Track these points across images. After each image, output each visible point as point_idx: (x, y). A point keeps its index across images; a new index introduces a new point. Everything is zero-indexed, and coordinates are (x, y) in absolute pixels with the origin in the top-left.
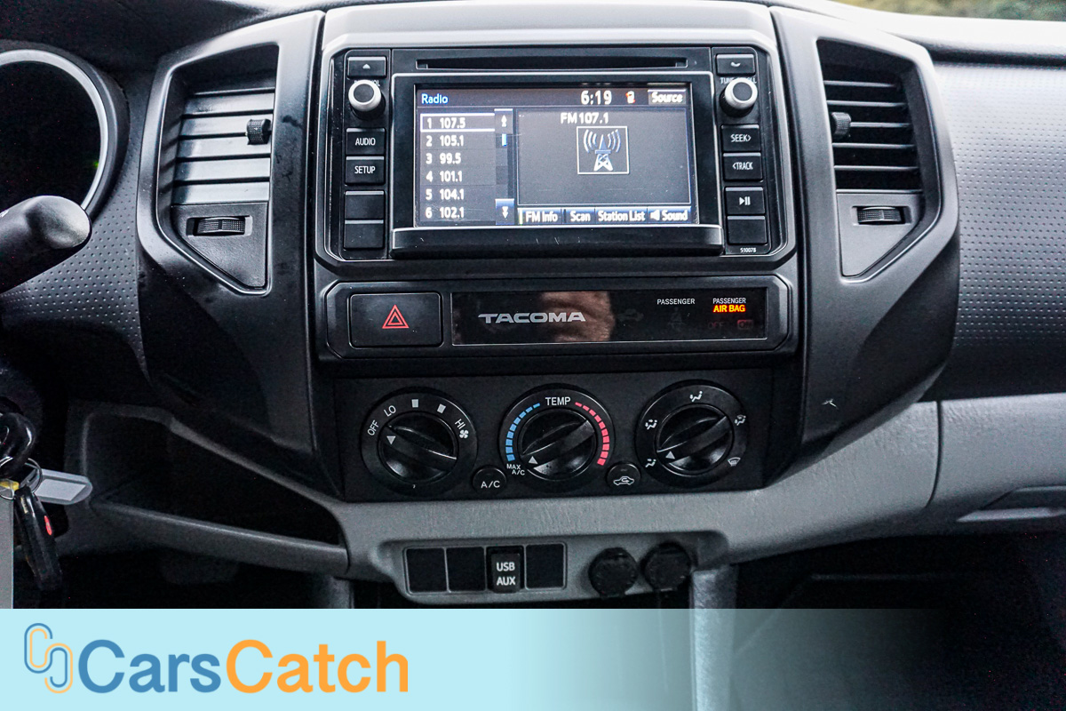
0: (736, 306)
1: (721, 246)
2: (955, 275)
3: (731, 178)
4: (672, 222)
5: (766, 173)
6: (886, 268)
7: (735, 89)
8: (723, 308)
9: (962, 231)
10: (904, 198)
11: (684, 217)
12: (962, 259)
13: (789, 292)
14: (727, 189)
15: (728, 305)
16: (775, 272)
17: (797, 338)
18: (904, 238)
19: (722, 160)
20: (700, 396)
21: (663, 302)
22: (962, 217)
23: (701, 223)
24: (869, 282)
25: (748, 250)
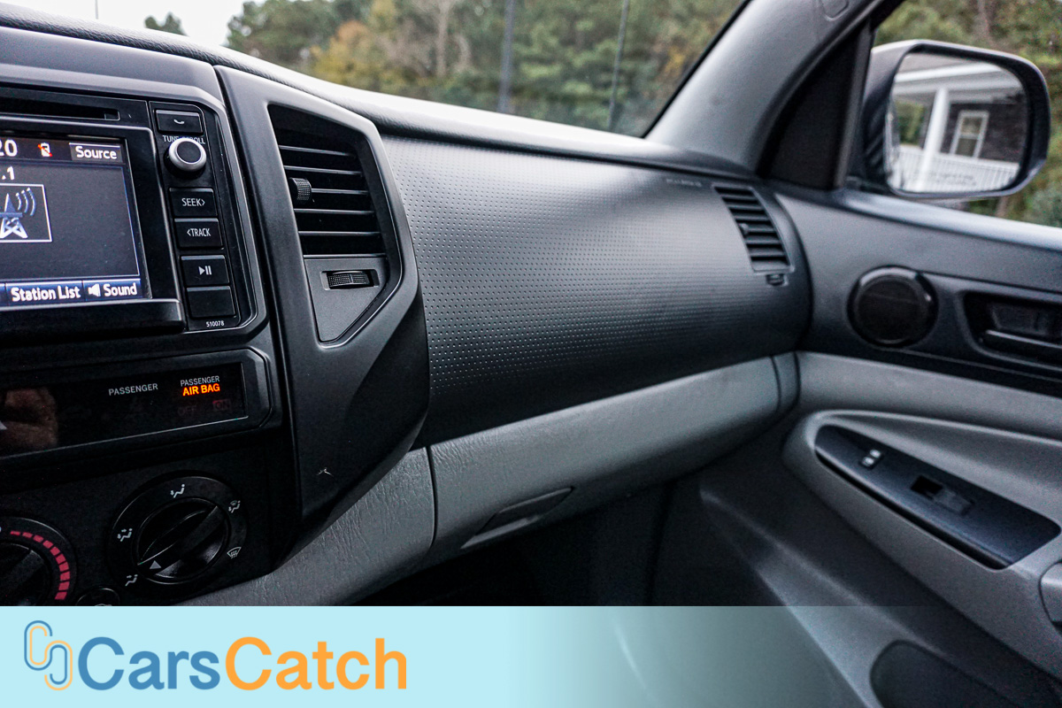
0: (209, 386)
1: (181, 322)
2: (424, 331)
3: (185, 244)
4: (119, 297)
5: (225, 239)
6: (360, 331)
7: (180, 148)
8: (195, 390)
9: (423, 290)
10: (371, 262)
11: (133, 290)
12: (427, 315)
13: (267, 364)
14: (183, 258)
15: (199, 386)
16: (248, 345)
17: (281, 411)
18: (375, 300)
19: (173, 226)
20: (183, 489)
21: (116, 391)
22: (422, 277)
23: (154, 298)
24: (346, 347)
25: (215, 324)
